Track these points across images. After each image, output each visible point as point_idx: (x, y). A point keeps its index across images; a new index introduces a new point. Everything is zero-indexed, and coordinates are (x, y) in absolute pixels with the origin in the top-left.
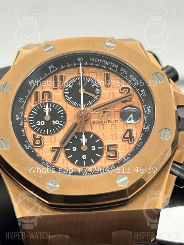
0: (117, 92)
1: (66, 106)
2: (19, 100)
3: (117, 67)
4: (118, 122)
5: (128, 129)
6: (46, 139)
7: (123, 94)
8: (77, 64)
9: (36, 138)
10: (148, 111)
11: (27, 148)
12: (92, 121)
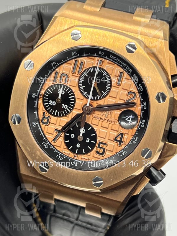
0: (124, 94)
1: (77, 93)
4: (115, 123)
5: (121, 133)
6: (53, 119)
7: (129, 97)
8: (98, 55)
9: (45, 116)
10: (142, 124)
11: (35, 125)
12: (94, 115)
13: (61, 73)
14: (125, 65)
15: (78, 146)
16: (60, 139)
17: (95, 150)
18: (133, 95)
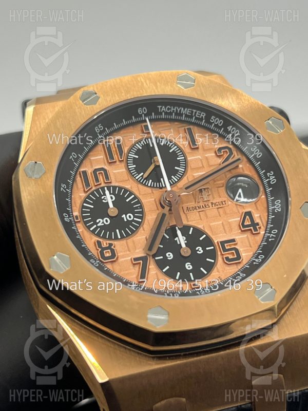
0: (212, 156)
1: (137, 189)
2: (62, 188)
3: (204, 116)
4: (226, 202)
5: (245, 213)
8: (139, 119)
9: (103, 247)
10: (271, 179)
11: (96, 264)
12: (185, 207)
15: (189, 267)
16: (150, 273)
17: (221, 258)
18: (227, 151)
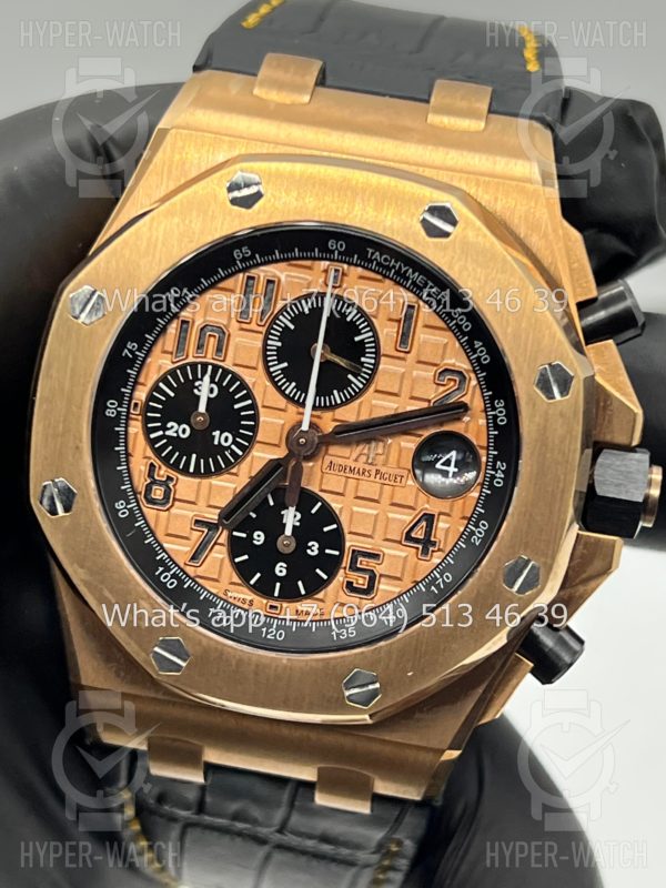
0: (425, 377)
1: (263, 390)
2: (126, 351)
4: (404, 480)
5: (425, 514)
6: (185, 485)
7: (442, 389)
8: (326, 254)
9: (156, 477)
10: (498, 475)
11: (123, 513)
12: (328, 459)
13: (199, 323)
14: (420, 279)
15: (281, 571)
16: (213, 554)
17: (341, 579)
18: (455, 381)
